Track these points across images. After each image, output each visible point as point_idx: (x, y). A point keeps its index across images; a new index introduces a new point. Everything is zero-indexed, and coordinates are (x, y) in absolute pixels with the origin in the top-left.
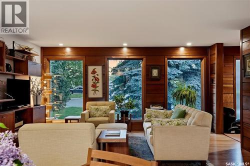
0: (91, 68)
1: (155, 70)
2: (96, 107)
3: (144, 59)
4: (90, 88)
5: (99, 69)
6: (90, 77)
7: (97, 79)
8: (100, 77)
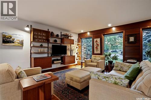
0: (95, 40)
1: (132, 38)
2: (95, 58)
3: (124, 32)
4: (95, 49)
5: (99, 40)
6: (95, 44)
7: (98, 45)
8: (99, 44)
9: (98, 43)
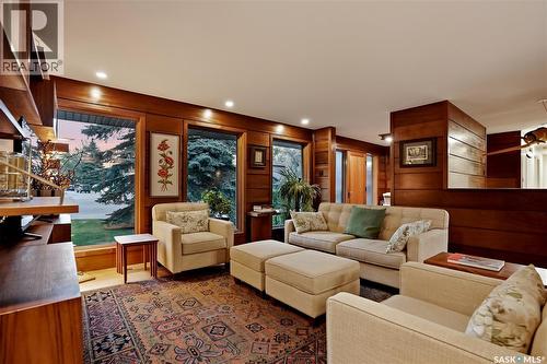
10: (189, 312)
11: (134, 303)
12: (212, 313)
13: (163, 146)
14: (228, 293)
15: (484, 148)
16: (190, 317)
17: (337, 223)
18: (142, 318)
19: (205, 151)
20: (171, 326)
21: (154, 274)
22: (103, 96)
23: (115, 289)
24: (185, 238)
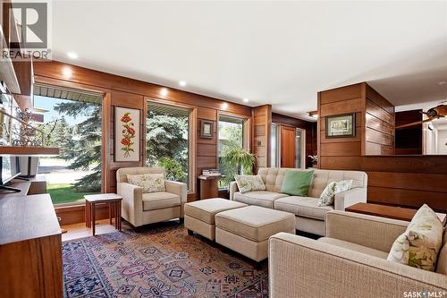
0: (120, 112)
4: (119, 146)
6: (120, 126)
7: (131, 131)
8: (136, 128)
9: (131, 126)
10: (150, 258)
11: (102, 252)
12: (170, 259)
13: (126, 119)
14: (183, 243)
15: (393, 123)
16: (151, 263)
17: (274, 184)
18: (109, 264)
19: (160, 126)
20: (135, 270)
21: (118, 227)
22: (74, 74)
23: (85, 240)
24: (146, 197)
